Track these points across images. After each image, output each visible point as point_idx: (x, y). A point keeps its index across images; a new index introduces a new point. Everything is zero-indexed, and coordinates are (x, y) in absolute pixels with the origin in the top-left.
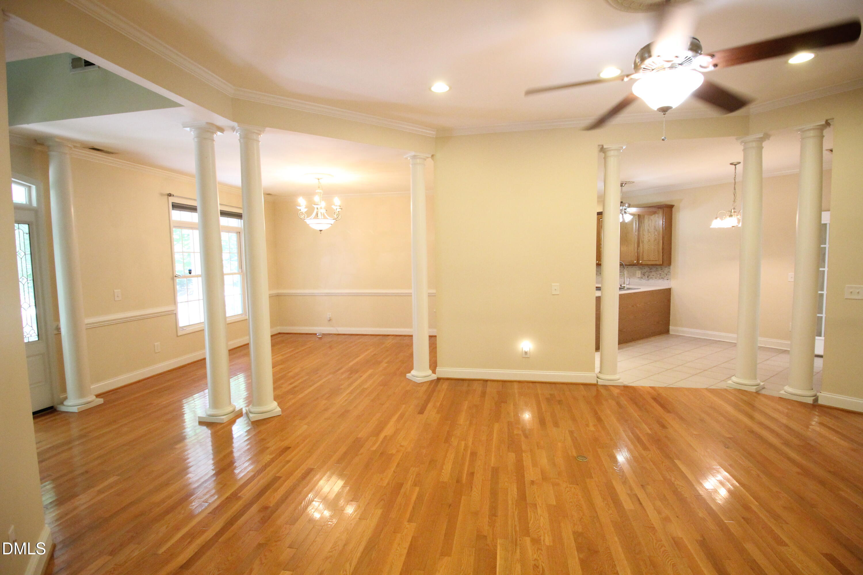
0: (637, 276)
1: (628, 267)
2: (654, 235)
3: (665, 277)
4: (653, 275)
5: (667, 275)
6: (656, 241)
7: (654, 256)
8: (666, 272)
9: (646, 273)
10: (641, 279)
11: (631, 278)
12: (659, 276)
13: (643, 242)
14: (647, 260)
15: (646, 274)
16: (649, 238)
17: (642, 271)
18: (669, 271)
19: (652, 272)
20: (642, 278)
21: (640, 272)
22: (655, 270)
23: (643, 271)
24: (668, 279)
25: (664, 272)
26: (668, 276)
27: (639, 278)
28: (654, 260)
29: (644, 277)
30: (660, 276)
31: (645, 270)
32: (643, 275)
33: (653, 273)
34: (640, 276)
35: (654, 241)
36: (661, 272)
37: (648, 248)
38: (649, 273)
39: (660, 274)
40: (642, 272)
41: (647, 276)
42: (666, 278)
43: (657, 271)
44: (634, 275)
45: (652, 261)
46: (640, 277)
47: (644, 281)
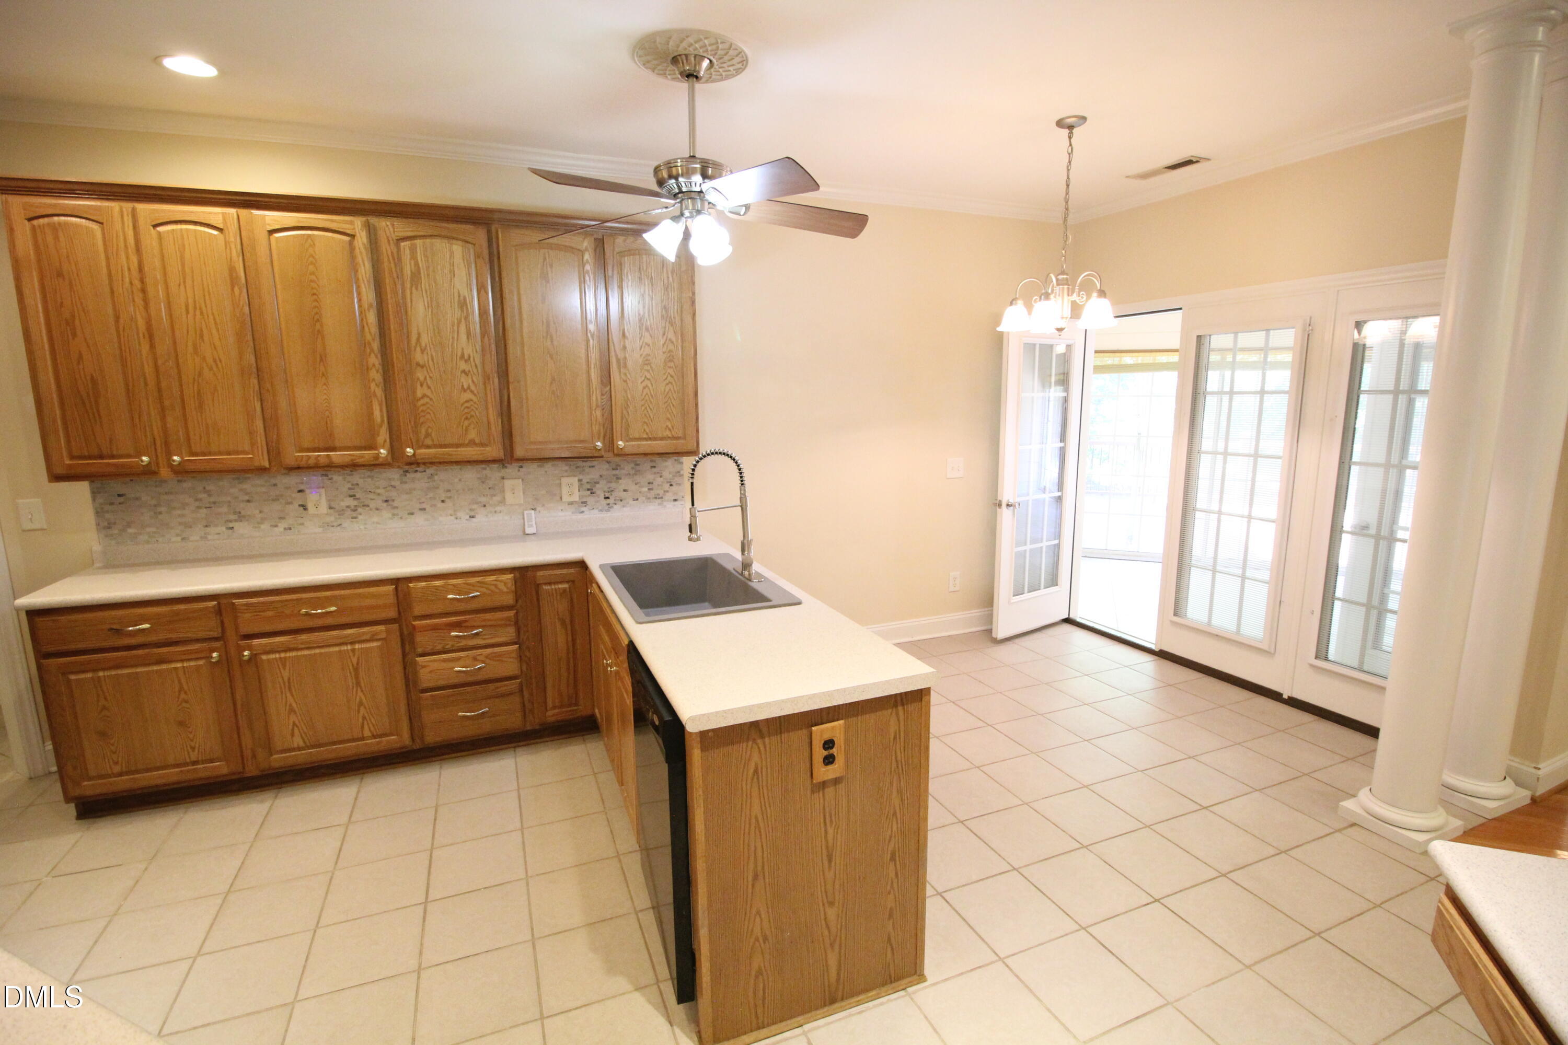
0: (566, 498)
1: (521, 467)
2: (662, 341)
3: (668, 491)
4: (625, 490)
5: (671, 485)
6: (672, 364)
7: (668, 419)
8: (666, 474)
9: (598, 483)
10: (584, 509)
11: (538, 509)
12: (646, 489)
13: (622, 364)
14: (645, 436)
15: (597, 486)
16: (647, 350)
17: (581, 477)
18: (679, 472)
19: (618, 478)
20: (584, 503)
21: (575, 481)
22: (632, 472)
23: (586, 479)
24: (675, 500)
25: (661, 477)
26: (674, 488)
27: (571, 503)
28: (668, 433)
29: (591, 500)
30: (649, 489)
31: (593, 475)
32: (589, 492)
33: (625, 483)
34: (576, 497)
35: (665, 362)
36: (650, 477)
37: (644, 388)
38: (610, 482)
39: (649, 483)
40: (585, 481)
41: (602, 496)
42: (670, 496)
43: (637, 472)
44: (555, 495)
45: (662, 439)
46: (577, 499)
47: (593, 516)
